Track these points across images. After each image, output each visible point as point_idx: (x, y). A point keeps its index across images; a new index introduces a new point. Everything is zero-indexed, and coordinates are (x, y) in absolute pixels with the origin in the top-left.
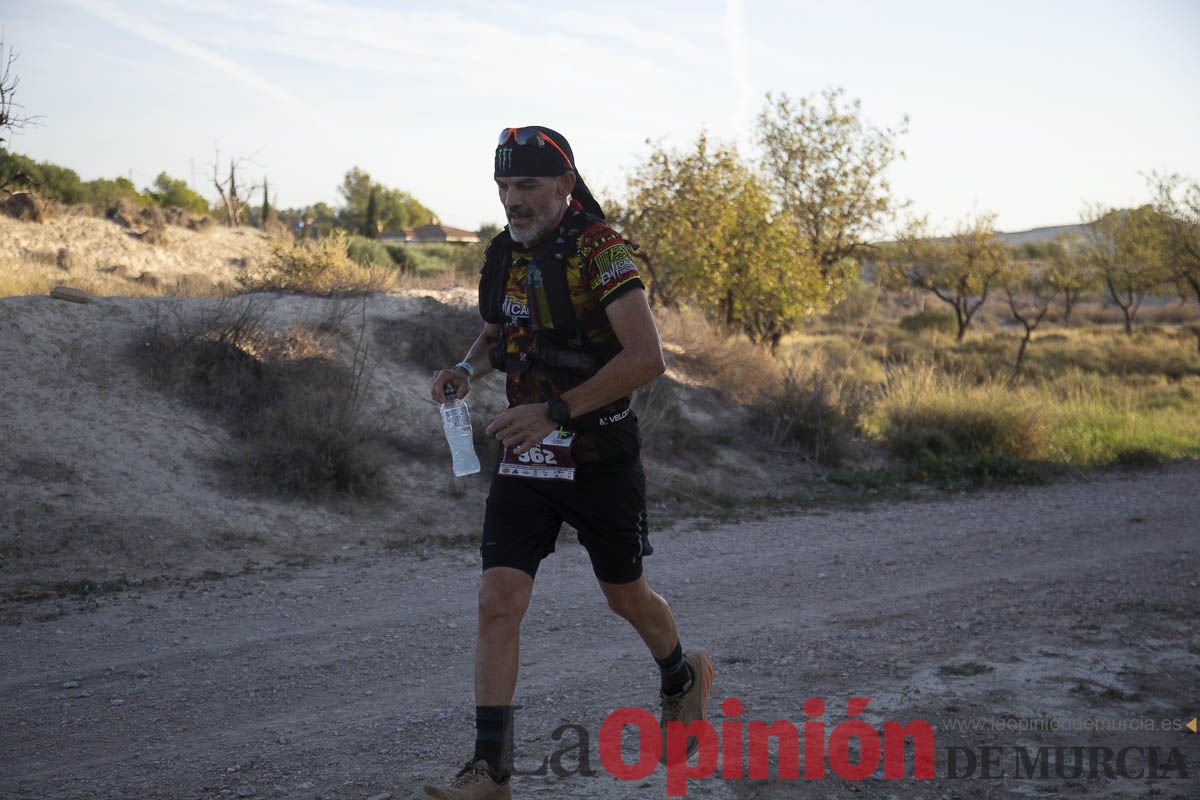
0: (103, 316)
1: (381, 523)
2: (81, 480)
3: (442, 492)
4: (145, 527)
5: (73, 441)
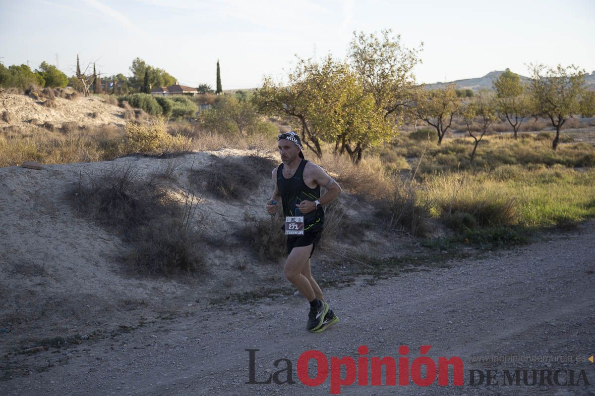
1: (205, 287)
2: (48, 275)
3: (233, 267)
4: (84, 300)
5: (42, 250)
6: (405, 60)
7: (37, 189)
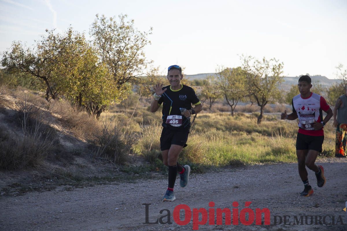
6: (138, 40)
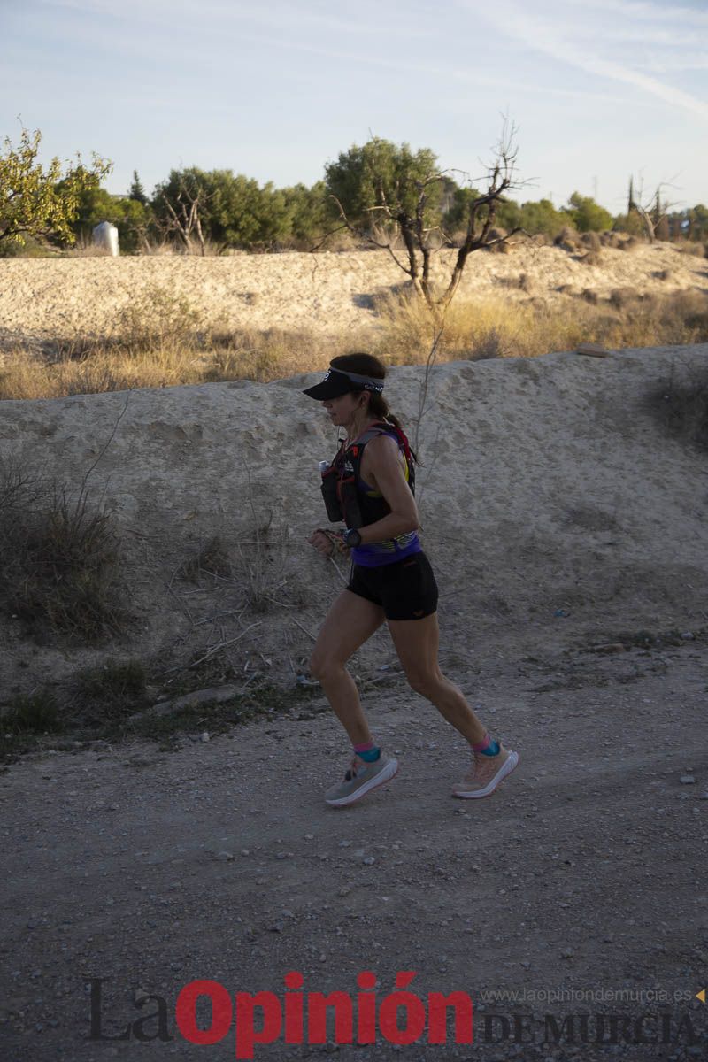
0: (621, 368)
2: (622, 529)
4: (683, 575)
5: (610, 490)
7: (600, 389)
